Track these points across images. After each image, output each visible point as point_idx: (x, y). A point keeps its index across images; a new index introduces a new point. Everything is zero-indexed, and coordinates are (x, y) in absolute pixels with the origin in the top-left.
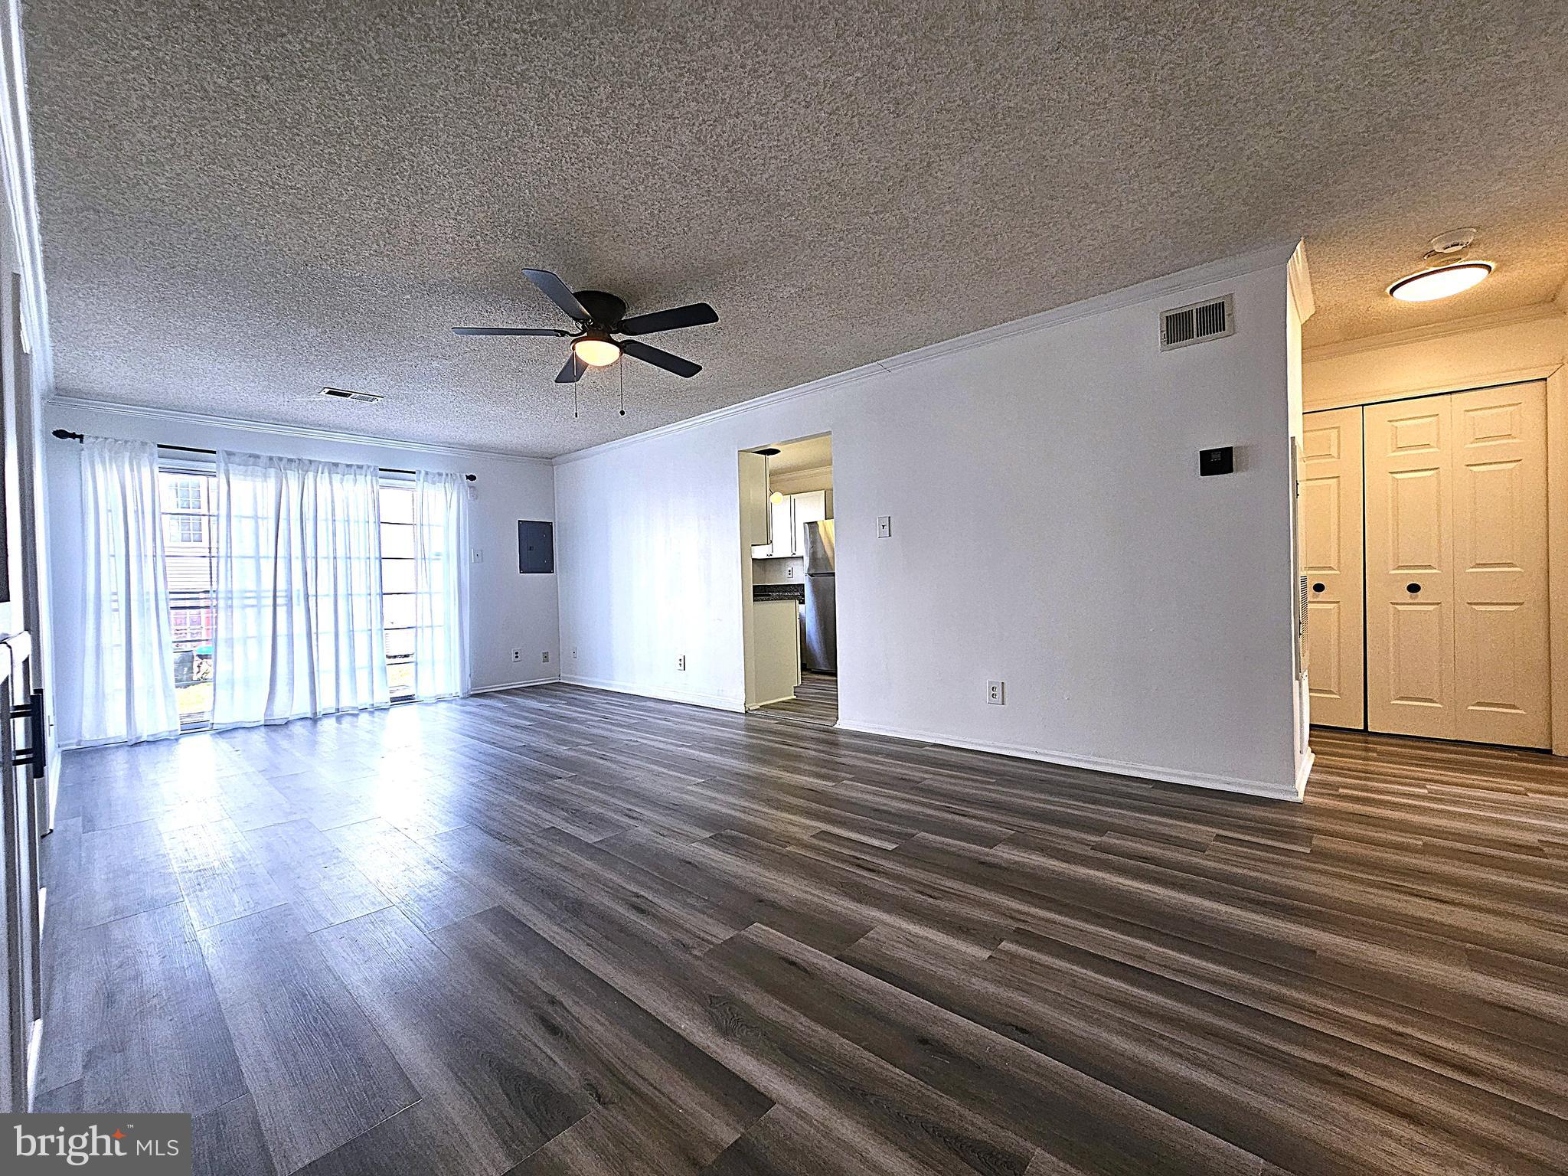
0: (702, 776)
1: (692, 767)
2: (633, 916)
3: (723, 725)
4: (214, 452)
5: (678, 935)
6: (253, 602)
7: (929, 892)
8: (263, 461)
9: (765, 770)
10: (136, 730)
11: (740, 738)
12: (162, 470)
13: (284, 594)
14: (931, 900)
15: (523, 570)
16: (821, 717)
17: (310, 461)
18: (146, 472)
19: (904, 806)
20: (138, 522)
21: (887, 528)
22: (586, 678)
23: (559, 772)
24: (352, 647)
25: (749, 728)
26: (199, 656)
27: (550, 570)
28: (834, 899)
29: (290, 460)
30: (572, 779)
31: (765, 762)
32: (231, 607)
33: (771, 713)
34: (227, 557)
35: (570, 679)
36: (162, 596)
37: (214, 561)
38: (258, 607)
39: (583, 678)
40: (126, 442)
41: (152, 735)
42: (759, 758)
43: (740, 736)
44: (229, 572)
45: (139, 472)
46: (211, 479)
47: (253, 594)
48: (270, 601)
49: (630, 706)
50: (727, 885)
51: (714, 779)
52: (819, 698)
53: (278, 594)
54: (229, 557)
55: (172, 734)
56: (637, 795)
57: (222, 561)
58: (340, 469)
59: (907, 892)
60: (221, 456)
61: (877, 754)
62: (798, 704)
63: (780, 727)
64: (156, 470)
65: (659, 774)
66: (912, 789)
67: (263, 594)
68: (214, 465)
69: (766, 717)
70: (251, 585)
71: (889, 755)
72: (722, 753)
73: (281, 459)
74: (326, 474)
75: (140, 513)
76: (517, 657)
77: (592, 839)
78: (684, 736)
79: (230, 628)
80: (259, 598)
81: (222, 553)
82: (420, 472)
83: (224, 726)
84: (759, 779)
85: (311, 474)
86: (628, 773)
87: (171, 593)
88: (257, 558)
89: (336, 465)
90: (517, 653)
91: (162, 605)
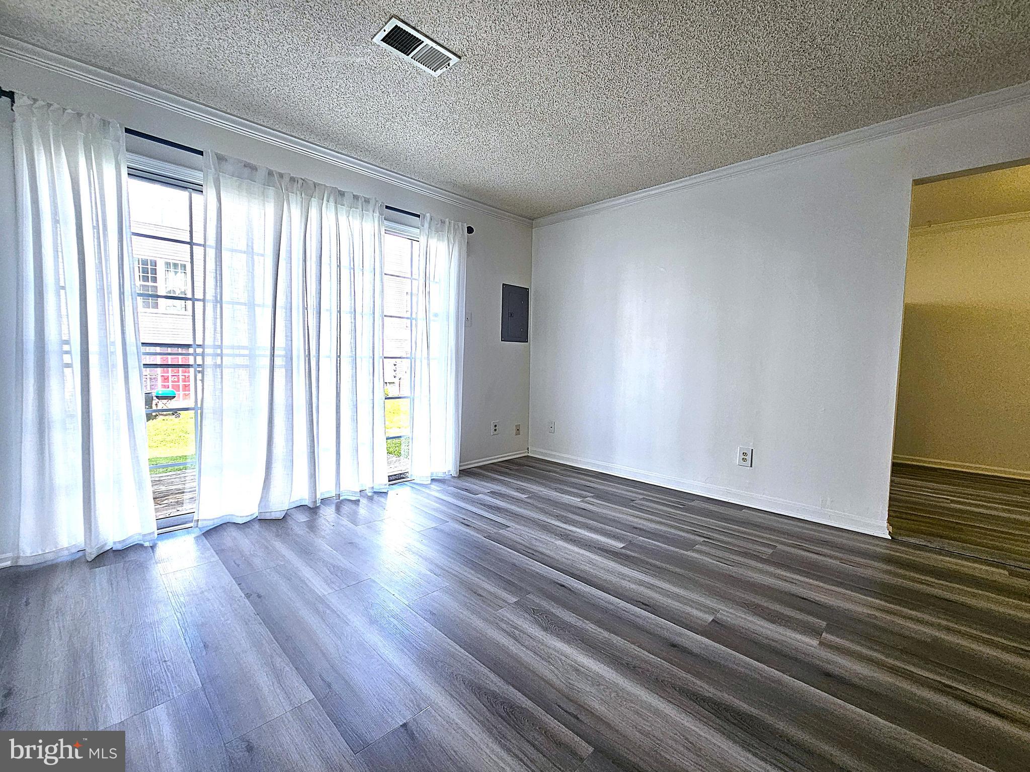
4: (201, 153)
6: (244, 361)
8: (261, 174)
10: (97, 537)
12: (134, 173)
13: (283, 353)
15: (504, 339)
17: (315, 185)
18: (109, 170)
20: (99, 238)
22: (558, 454)
24: (355, 420)
26: (157, 397)
27: (525, 340)
29: (293, 180)
32: (221, 366)
34: (217, 301)
37: (199, 305)
38: (252, 370)
39: (554, 453)
40: (79, 115)
41: (119, 542)
44: (218, 321)
45: (99, 166)
46: (196, 197)
47: (246, 352)
48: (266, 361)
53: (276, 352)
54: (219, 301)
55: (148, 538)
57: (209, 307)
58: (348, 200)
60: (209, 159)
64: (124, 172)
67: (257, 352)
70: (244, 341)
73: (281, 176)
74: (332, 204)
75: (100, 228)
76: (495, 430)
79: (219, 396)
80: (252, 357)
81: (210, 296)
82: (424, 216)
83: (211, 523)
85: (316, 201)
87: (143, 345)
88: (251, 305)
89: (342, 194)
90: (495, 426)
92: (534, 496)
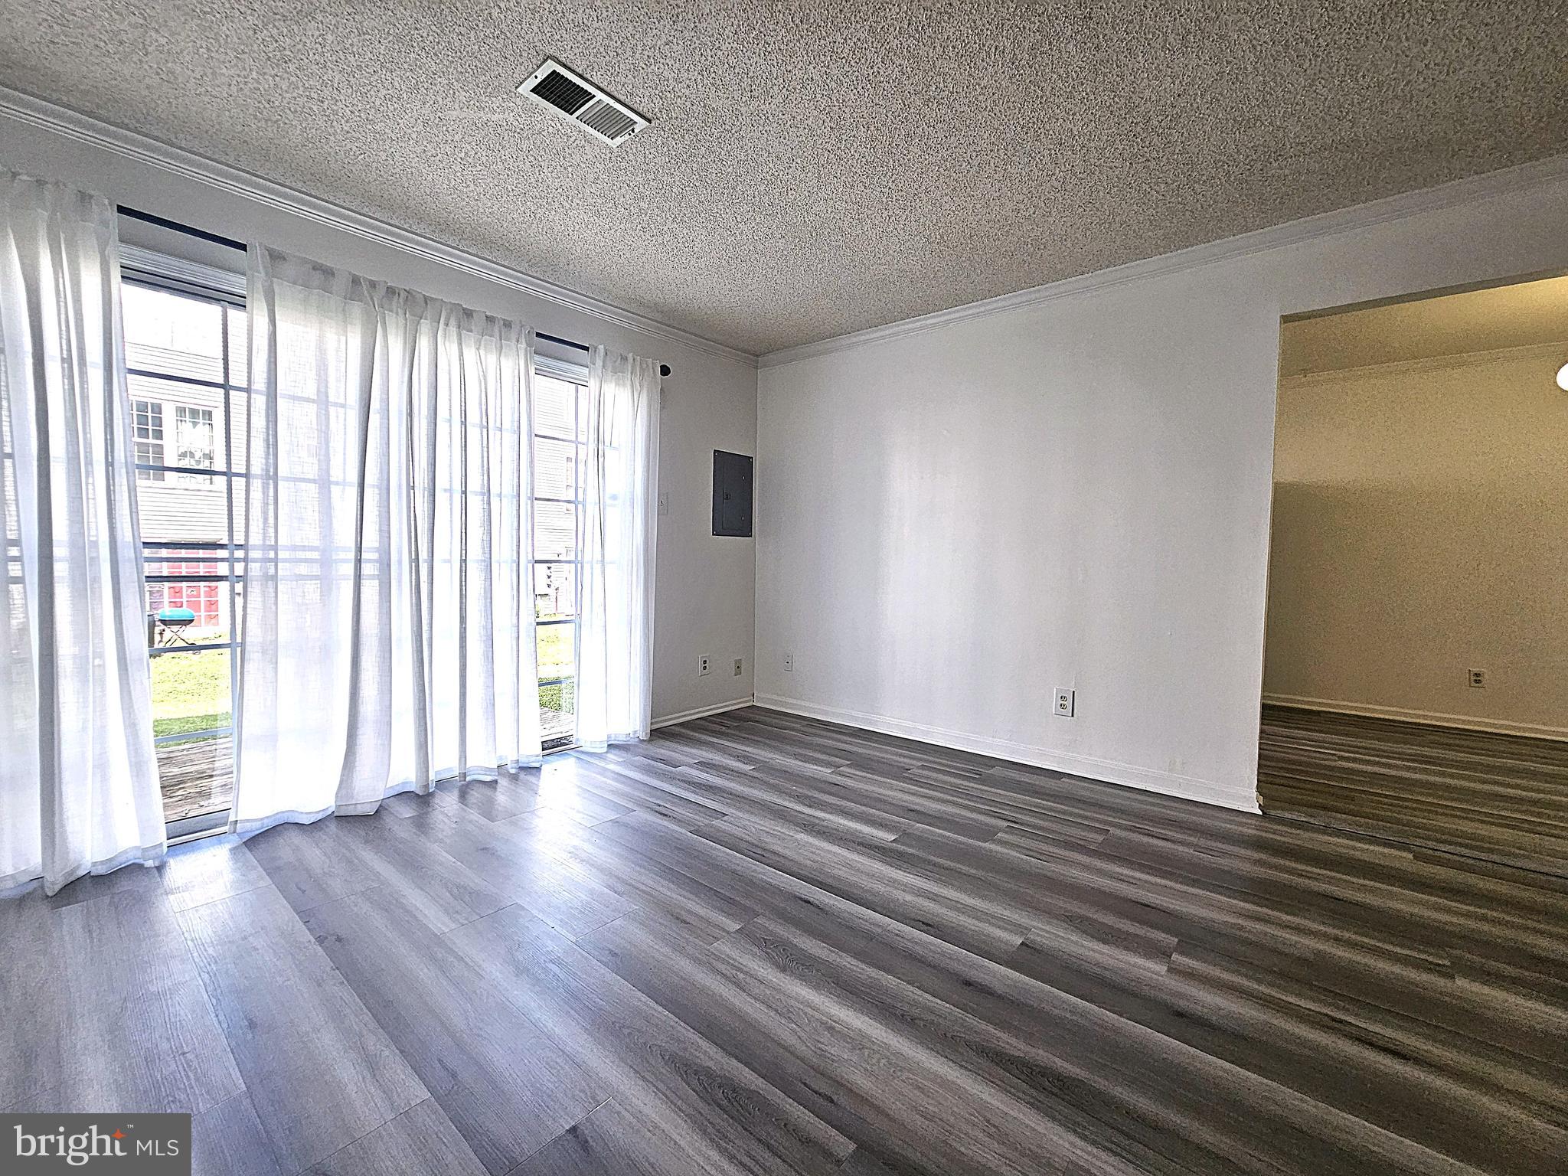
4: (244, 247)
6: (316, 570)
8: (340, 283)
10: (64, 854)
12: (131, 276)
13: (375, 556)
15: (716, 532)
17: (426, 299)
18: (90, 271)
20: (71, 377)
24: (491, 674)
26: (163, 621)
27: (748, 533)
29: (391, 291)
32: (274, 578)
34: (268, 477)
35: (776, 702)
36: (126, 553)
37: (239, 483)
38: (326, 583)
39: (807, 704)
40: (41, 183)
41: (102, 862)
44: (271, 508)
46: (234, 314)
47: (315, 555)
48: (349, 569)
53: (364, 556)
54: (272, 476)
55: (151, 853)
57: (256, 485)
58: (477, 323)
60: (256, 256)
64: (116, 273)
67: (335, 555)
68: (243, 280)
70: (313, 537)
73: (373, 285)
74: (454, 332)
75: (74, 361)
76: (705, 668)
79: (272, 624)
80: (326, 563)
81: (257, 468)
82: (596, 349)
83: (257, 827)
85: (425, 326)
87: (146, 545)
88: (324, 483)
89: (469, 314)
90: (705, 662)
91: (127, 572)
92: (763, 766)
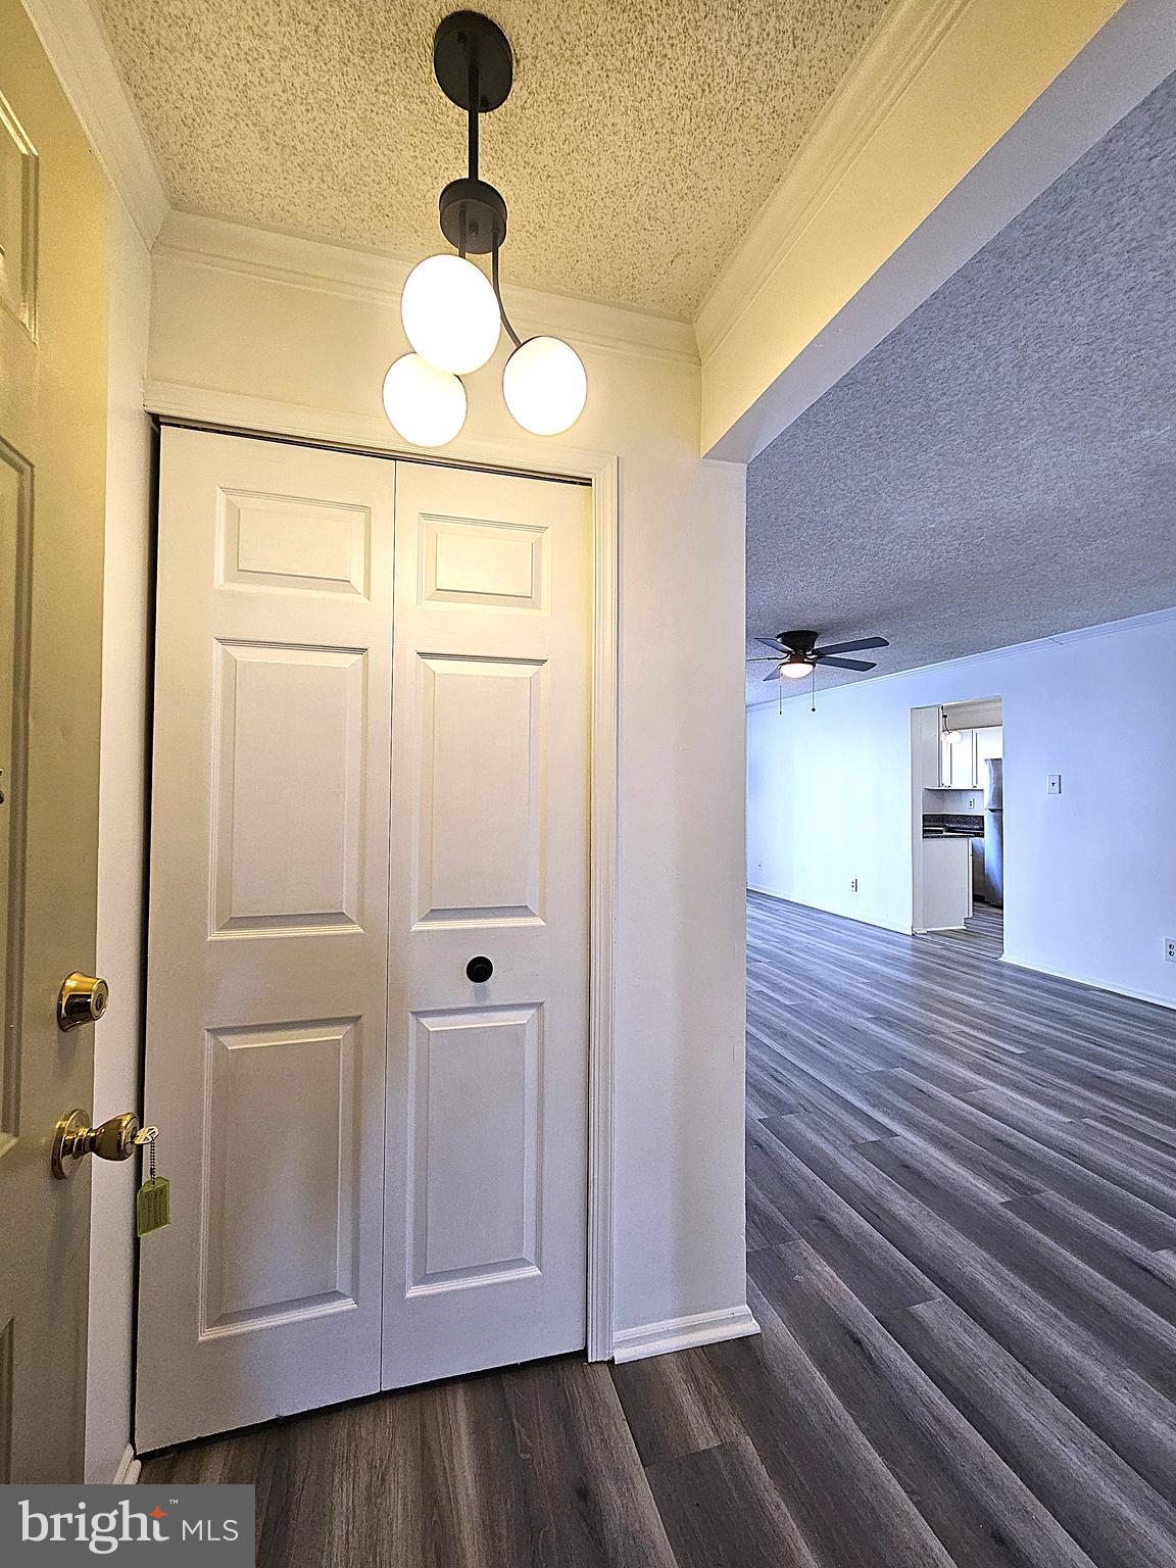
0: (867, 978)
1: (861, 970)
2: (817, 1046)
3: (888, 943)
5: (847, 1061)
7: (1038, 1081)
9: (923, 983)
11: (907, 956)
14: (1039, 1087)
16: (987, 948)
19: (1043, 1029)
21: (1057, 785)
23: (758, 957)
25: (915, 949)
28: (960, 1069)
30: (769, 963)
31: (924, 978)
33: (937, 939)
35: (757, 887)
42: (919, 974)
43: (907, 955)
49: (807, 916)
50: (884, 1046)
51: (879, 982)
52: (991, 932)
56: (817, 982)
59: (1022, 1079)
61: (1035, 988)
62: (968, 933)
63: (944, 952)
65: (833, 971)
66: (1061, 1020)
69: (932, 942)
71: (1048, 991)
72: (887, 965)
77: (788, 1002)
78: (857, 948)
84: (919, 990)
86: (808, 967)
